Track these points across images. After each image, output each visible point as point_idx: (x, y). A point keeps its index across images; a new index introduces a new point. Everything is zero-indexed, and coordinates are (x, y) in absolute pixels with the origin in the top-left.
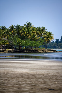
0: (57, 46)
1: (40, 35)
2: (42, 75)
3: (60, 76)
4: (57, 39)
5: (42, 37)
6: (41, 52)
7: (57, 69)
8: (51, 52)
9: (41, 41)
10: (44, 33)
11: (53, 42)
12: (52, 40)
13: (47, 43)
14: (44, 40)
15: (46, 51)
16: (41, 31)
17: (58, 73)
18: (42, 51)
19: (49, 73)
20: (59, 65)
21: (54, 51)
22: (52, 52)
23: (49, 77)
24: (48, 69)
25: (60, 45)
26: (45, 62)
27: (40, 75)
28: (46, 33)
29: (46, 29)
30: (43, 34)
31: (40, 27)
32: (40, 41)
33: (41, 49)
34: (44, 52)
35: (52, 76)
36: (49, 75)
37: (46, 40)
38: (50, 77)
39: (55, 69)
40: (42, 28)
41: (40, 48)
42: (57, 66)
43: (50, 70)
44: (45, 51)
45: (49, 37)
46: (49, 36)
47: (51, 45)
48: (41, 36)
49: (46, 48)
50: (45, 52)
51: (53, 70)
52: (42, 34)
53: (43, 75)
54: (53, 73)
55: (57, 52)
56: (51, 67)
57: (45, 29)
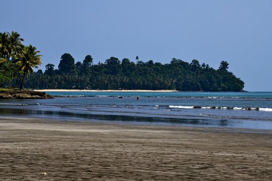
0: (50, 82)
1: (6, 53)
2: (9, 156)
3: (54, 157)
4: (48, 65)
5: (11, 59)
6: (7, 98)
7: (47, 141)
8: (34, 96)
9: (7, 70)
10: (17, 49)
11: (40, 71)
12: (37, 67)
13: (24, 74)
14: (17, 66)
15: (21, 95)
16: (9, 43)
17: (50, 149)
18: (11, 94)
19: (27, 150)
20: (54, 130)
21: (42, 95)
22: (37, 98)
23: (27, 158)
24: (24, 141)
25: (57, 80)
26: (18, 122)
27: (4, 154)
28: (21, 49)
29: (22, 40)
30: (14, 50)
31: (5, 33)
32: (5, 68)
33: (7, 90)
34: (15, 96)
35: (35, 157)
36: (28, 155)
37: (21, 65)
38: (30, 160)
39: (44, 141)
40: (11, 34)
41: (6, 86)
42: (49, 131)
43: (29, 143)
44: (17, 95)
45: (29, 59)
46: (29, 56)
47: (34, 80)
48: (8, 57)
49: (21, 88)
50: (19, 98)
51: (38, 143)
52: (10, 52)
53: (12, 154)
54: (36, 149)
55: (50, 97)
56: (32, 135)
57: (19, 37)
